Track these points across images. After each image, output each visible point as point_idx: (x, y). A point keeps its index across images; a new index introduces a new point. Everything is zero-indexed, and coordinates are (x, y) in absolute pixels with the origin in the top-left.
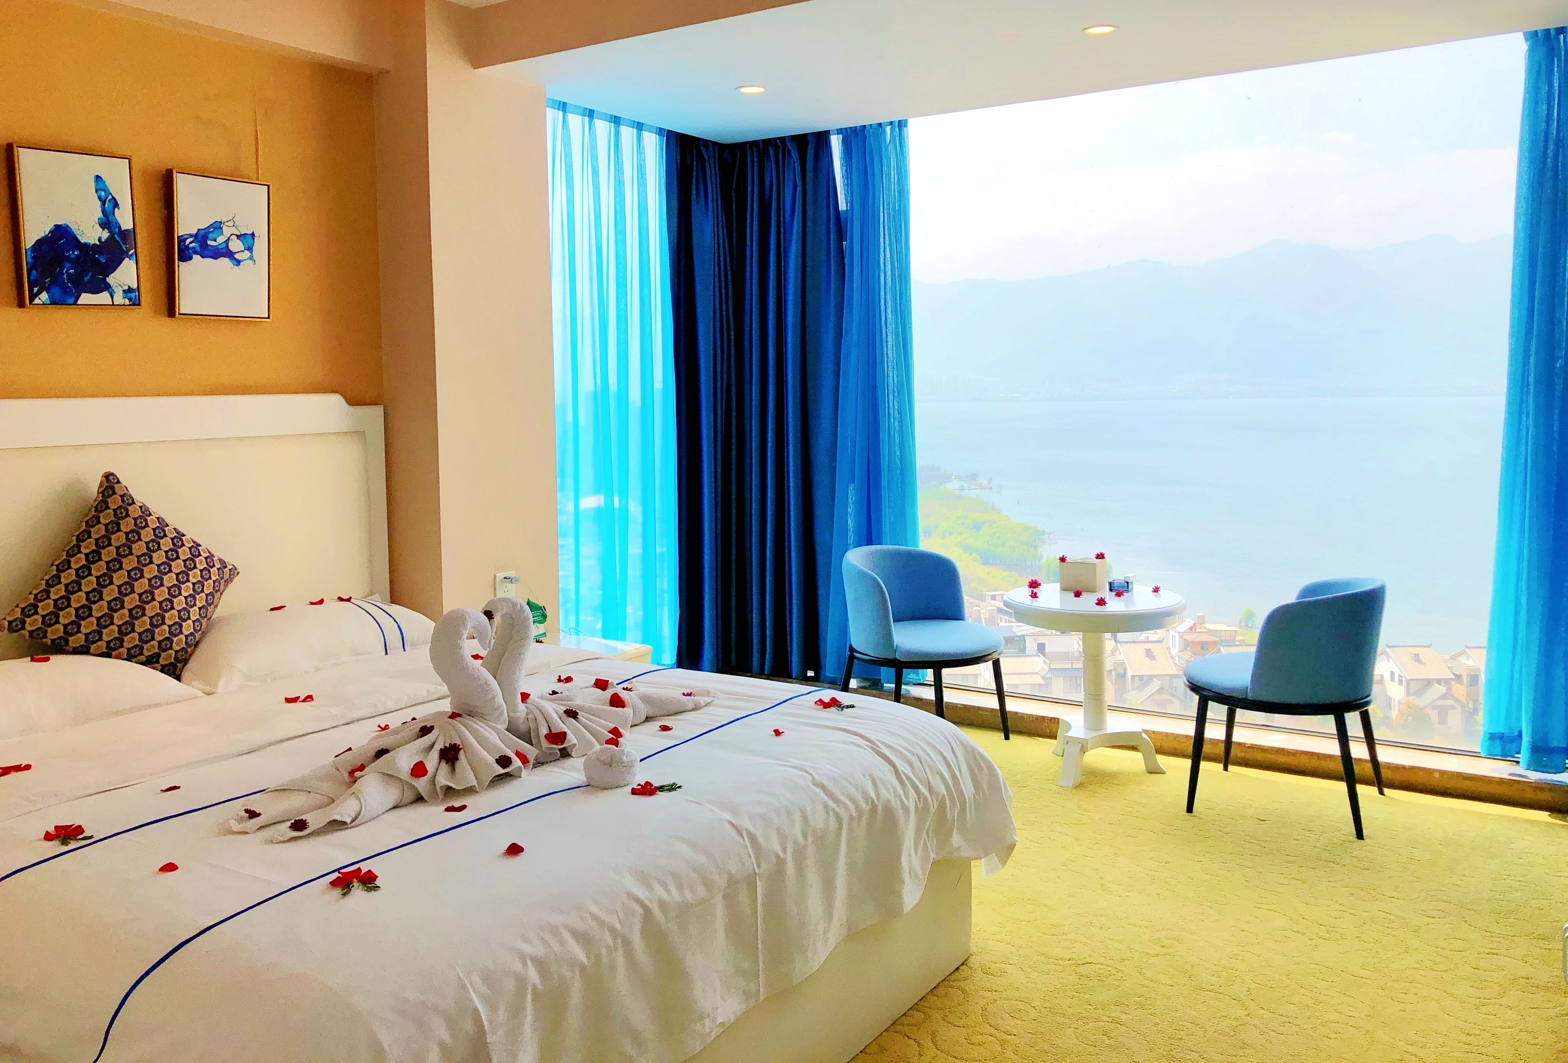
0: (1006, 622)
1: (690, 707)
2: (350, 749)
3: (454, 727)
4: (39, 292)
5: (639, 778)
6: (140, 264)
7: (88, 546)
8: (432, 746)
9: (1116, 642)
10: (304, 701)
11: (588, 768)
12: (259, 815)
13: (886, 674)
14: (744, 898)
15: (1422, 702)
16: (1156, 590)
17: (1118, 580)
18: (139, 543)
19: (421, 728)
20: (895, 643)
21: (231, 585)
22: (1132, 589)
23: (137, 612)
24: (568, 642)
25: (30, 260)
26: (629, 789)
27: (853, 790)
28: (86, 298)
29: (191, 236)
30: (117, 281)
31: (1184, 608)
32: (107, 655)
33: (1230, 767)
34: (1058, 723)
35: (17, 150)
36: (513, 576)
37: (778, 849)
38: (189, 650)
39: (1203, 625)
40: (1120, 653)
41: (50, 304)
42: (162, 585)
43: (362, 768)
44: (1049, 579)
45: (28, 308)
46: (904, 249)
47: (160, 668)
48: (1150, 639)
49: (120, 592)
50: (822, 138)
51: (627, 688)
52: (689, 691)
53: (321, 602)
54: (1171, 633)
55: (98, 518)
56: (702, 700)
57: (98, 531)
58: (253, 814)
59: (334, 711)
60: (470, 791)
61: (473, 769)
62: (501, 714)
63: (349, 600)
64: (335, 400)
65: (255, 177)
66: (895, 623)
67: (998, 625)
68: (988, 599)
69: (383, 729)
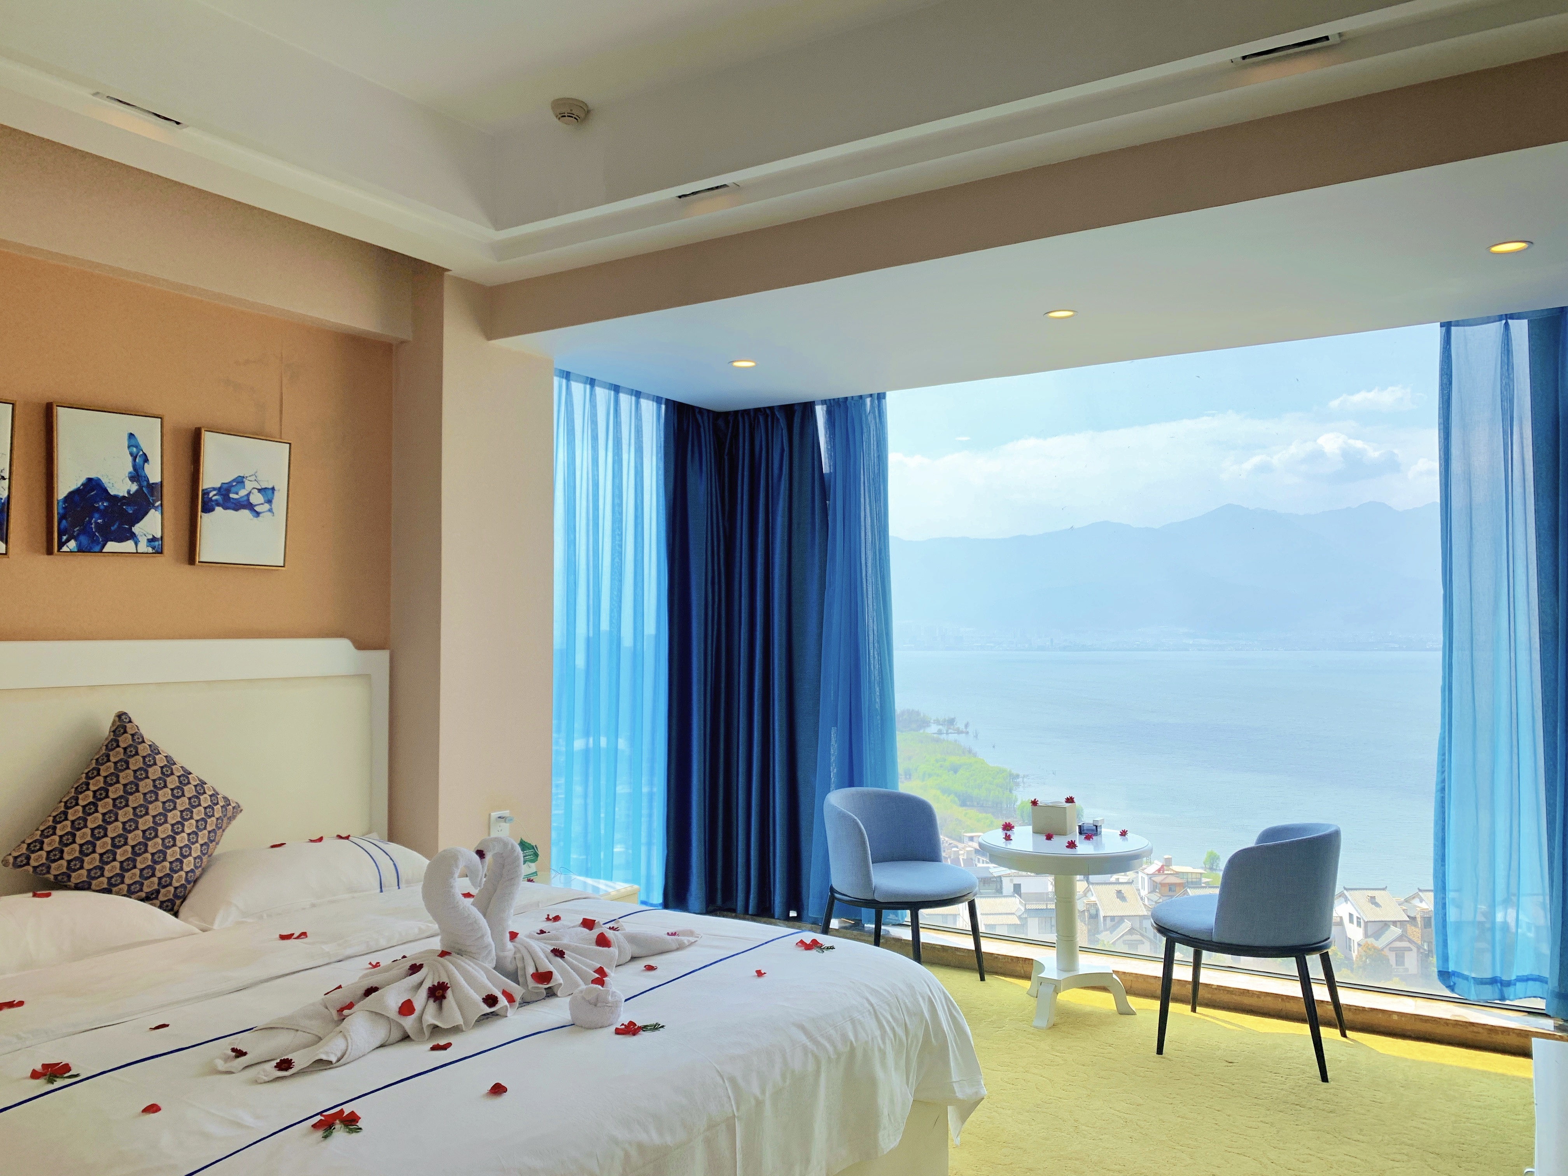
0: (983, 863)
1: (674, 946)
2: (340, 987)
3: (443, 966)
4: (68, 541)
5: (624, 1019)
6: (165, 515)
7: (97, 784)
8: (421, 984)
9: (1088, 884)
10: (298, 937)
11: (573, 1007)
12: (245, 1054)
13: (868, 913)
14: (723, 1142)
15: (1381, 943)
16: (1124, 833)
17: (1087, 824)
18: (147, 780)
19: (410, 966)
20: (874, 884)
21: (234, 823)
22: (1101, 832)
23: (140, 849)
24: (557, 881)
25: (61, 511)
26: (613, 1029)
27: (832, 1032)
28: (111, 546)
29: (214, 489)
30: (143, 531)
31: (1151, 851)
32: (108, 891)
33: (1198, 1009)
34: (1032, 964)
35: (57, 409)
36: (508, 815)
37: (757, 1091)
38: (188, 886)
39: (1171, 867)
40: (1092, 895)
41: (78, 551)
42: (166, 822)
43: (350, 1006)
44: (1024, 821)
45: (56, 555)
46: (883, 509)
47: (159, 904)
48: (1121, 881)
49: (124, 829)
50: (808, 408)
51: (613, 927)
52: (673, 931)
53: (321, 839)
54: (1140, 874)
55: (108, 756)
56: (685, 939)
57: (107, 769)
58: (239, 1053)
59: (326, 948)
60: (456, 1030)
61: (460, 1008)
62: (490, 951)
63: (347, 838)
64: (344, 645)
65: (278, 437)
66: (874, 864)
67: (976, 866)
68: (966, 840)
69: (375, 966)
